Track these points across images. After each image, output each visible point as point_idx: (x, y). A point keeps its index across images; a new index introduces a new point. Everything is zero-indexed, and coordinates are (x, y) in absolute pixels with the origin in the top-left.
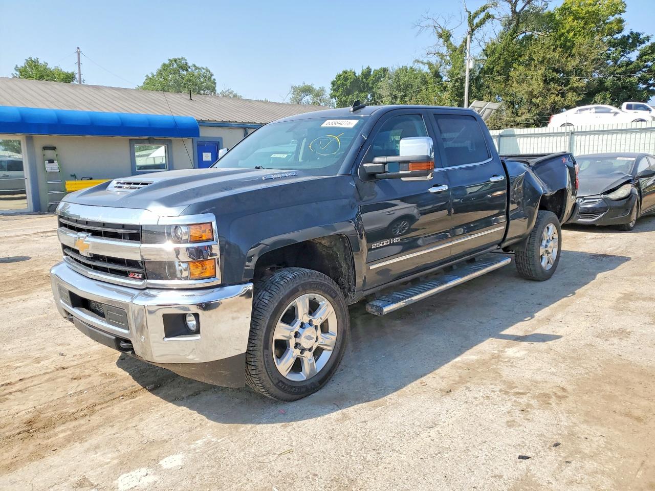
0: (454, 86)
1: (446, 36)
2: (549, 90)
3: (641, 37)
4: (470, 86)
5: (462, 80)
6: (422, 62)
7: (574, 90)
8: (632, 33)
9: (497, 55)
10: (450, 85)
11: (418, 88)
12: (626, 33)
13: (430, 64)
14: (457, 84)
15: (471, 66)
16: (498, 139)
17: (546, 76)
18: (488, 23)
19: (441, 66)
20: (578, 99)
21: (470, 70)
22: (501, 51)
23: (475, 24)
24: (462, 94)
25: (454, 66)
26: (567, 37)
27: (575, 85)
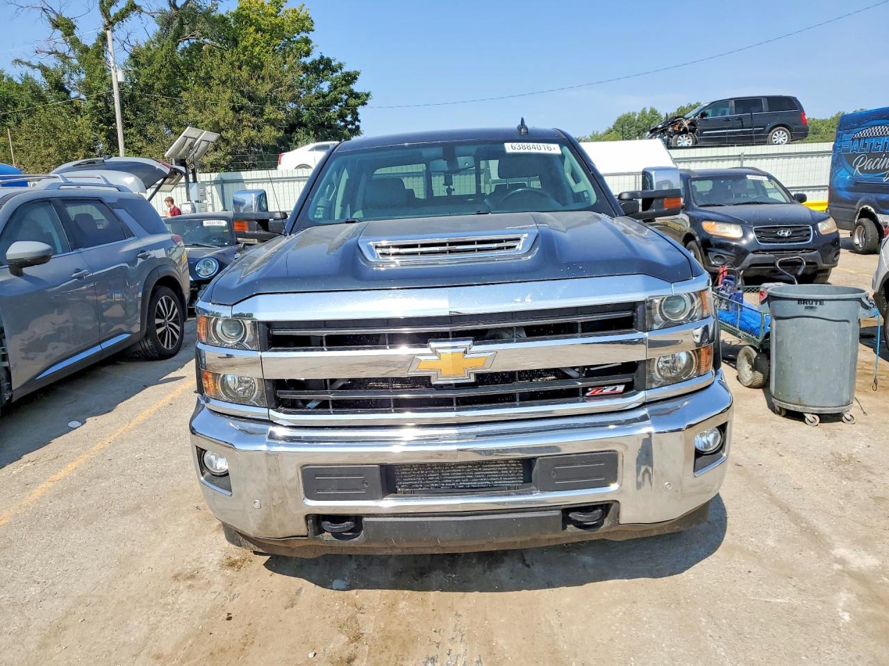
0: (95, 107)
1: (66, 27)
2: (240, 121)
3: (333, 64)
4: (122, 109)
5: (108, 99)
6: (29, 64)
7: (271, 122)
8: (322, 57)
9: (156, 66)
10: (87, 105)
11: (29, 106)
12: (315, 56)
13: (44, 70)
14: (100, 104)
15: (121, 78)
16: (219, 186)
17: (233, 102)
18: (134, 16)
19: (64, 74)
20: (278, 135)
21: (119, 84)
22: (162, 61)
23: (112, 15)
24: (111, 121)
25: (89, 75)
26: (252, 53)
27: (272, 116)
